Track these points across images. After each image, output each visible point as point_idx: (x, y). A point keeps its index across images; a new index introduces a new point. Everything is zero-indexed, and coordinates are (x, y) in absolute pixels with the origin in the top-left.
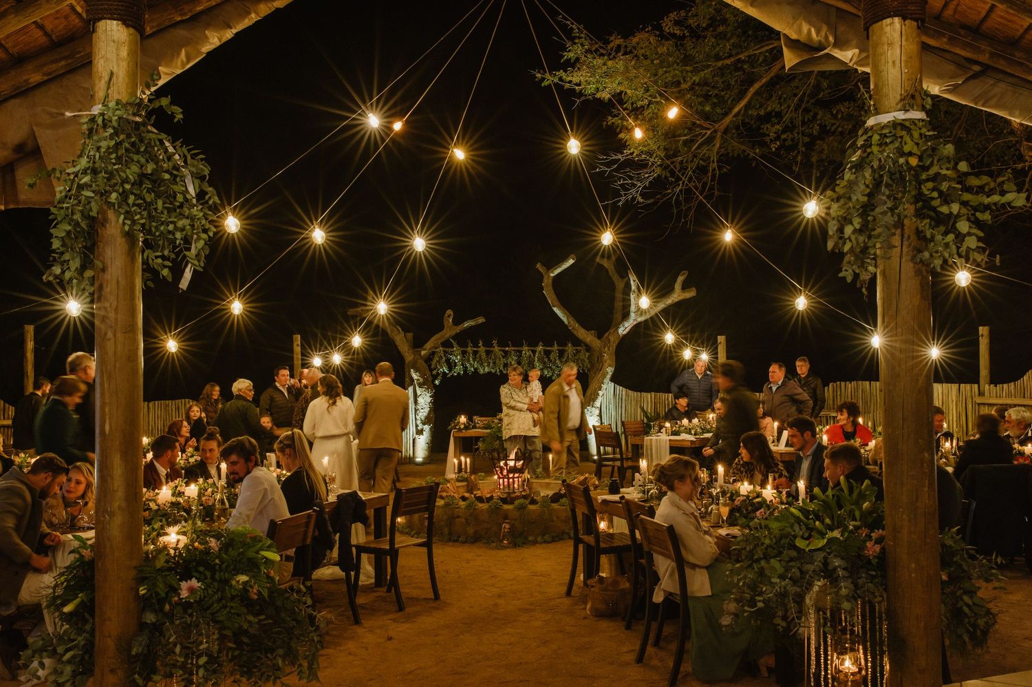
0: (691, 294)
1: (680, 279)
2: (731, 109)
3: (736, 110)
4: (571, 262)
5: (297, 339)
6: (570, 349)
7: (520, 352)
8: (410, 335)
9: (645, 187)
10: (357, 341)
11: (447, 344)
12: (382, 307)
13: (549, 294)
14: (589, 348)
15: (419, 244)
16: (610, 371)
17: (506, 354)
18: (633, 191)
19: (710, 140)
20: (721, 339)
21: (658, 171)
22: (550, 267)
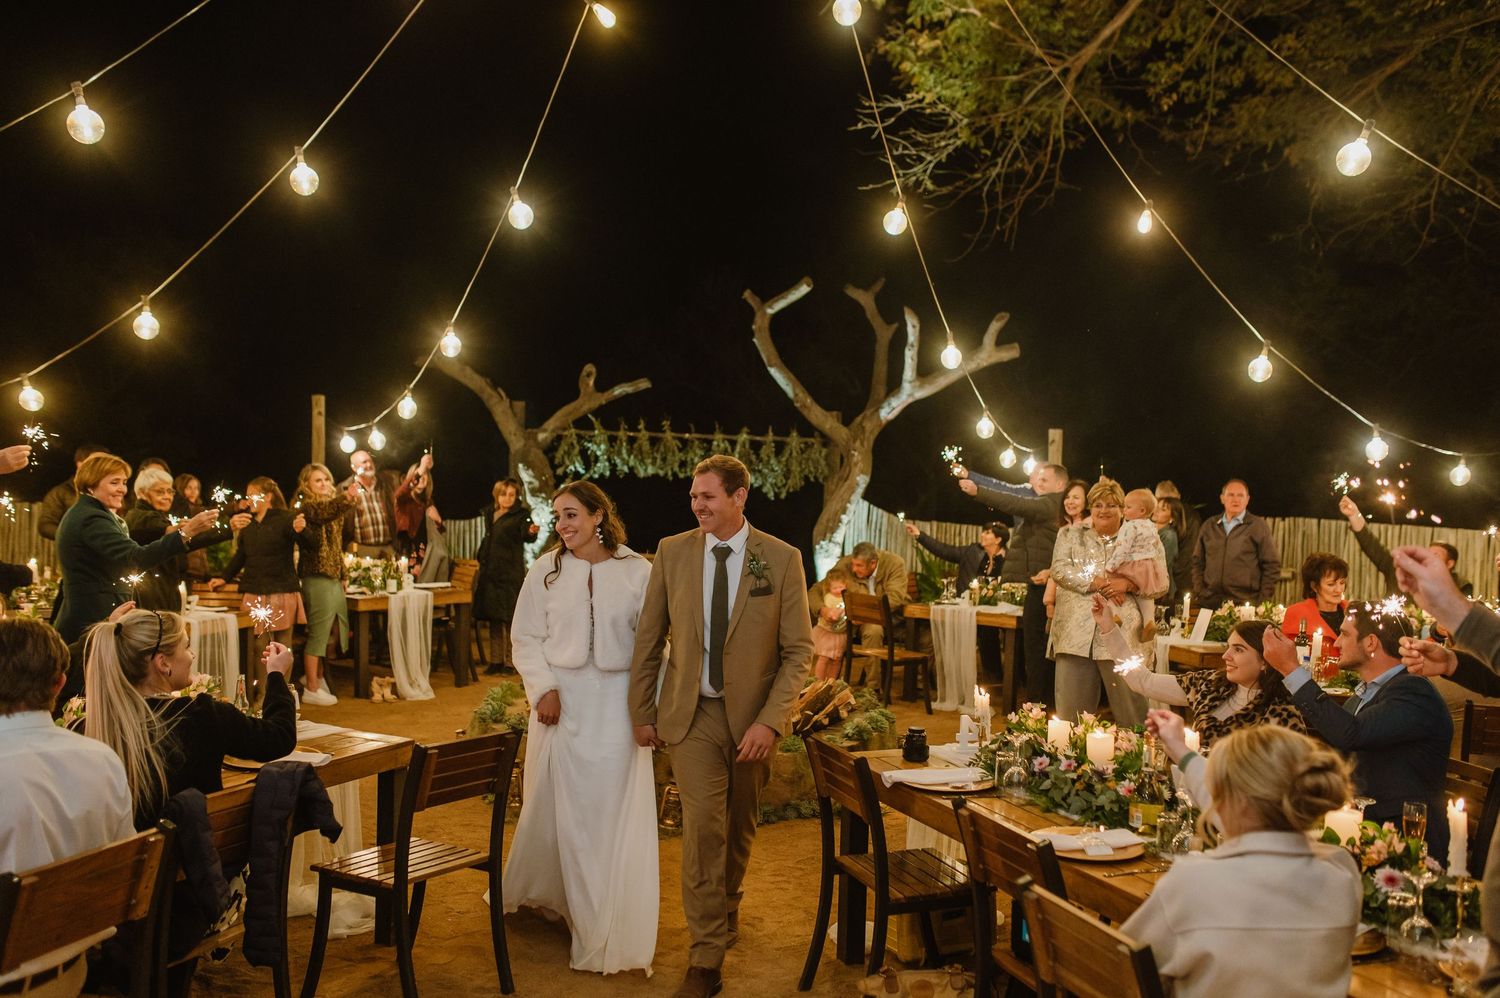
0: (1011, 353)
1: (995, 327)
2: (1097, 32)
3: (1106, 32)
4: (804, 289)
5: (319, 403)
6: (794, 440)
7: (710, 442)
8: (520, 405)
9: (939, 165)
10: (407, 407)
11: (582, 423)
12: (451, 344)
13: (763, 344)
14: (827, 441)
15: (520, 214)
16: (862, 481)
17: (685, 444)
18: (919, 168)
19: (1055, 87)
20: (1055, 435)
21: (964, 136)
22: (767, 297)
